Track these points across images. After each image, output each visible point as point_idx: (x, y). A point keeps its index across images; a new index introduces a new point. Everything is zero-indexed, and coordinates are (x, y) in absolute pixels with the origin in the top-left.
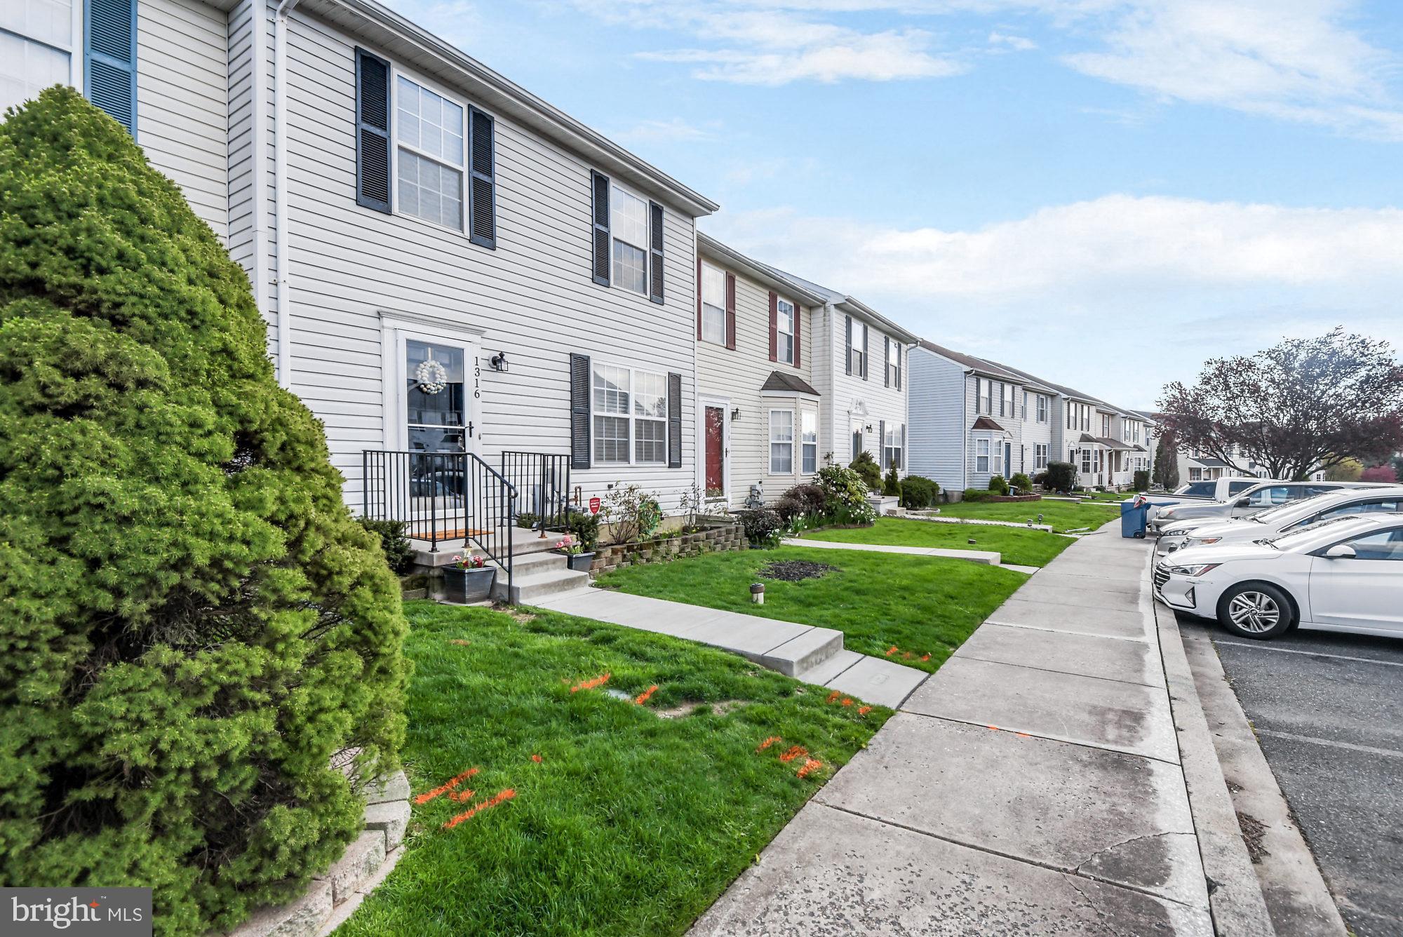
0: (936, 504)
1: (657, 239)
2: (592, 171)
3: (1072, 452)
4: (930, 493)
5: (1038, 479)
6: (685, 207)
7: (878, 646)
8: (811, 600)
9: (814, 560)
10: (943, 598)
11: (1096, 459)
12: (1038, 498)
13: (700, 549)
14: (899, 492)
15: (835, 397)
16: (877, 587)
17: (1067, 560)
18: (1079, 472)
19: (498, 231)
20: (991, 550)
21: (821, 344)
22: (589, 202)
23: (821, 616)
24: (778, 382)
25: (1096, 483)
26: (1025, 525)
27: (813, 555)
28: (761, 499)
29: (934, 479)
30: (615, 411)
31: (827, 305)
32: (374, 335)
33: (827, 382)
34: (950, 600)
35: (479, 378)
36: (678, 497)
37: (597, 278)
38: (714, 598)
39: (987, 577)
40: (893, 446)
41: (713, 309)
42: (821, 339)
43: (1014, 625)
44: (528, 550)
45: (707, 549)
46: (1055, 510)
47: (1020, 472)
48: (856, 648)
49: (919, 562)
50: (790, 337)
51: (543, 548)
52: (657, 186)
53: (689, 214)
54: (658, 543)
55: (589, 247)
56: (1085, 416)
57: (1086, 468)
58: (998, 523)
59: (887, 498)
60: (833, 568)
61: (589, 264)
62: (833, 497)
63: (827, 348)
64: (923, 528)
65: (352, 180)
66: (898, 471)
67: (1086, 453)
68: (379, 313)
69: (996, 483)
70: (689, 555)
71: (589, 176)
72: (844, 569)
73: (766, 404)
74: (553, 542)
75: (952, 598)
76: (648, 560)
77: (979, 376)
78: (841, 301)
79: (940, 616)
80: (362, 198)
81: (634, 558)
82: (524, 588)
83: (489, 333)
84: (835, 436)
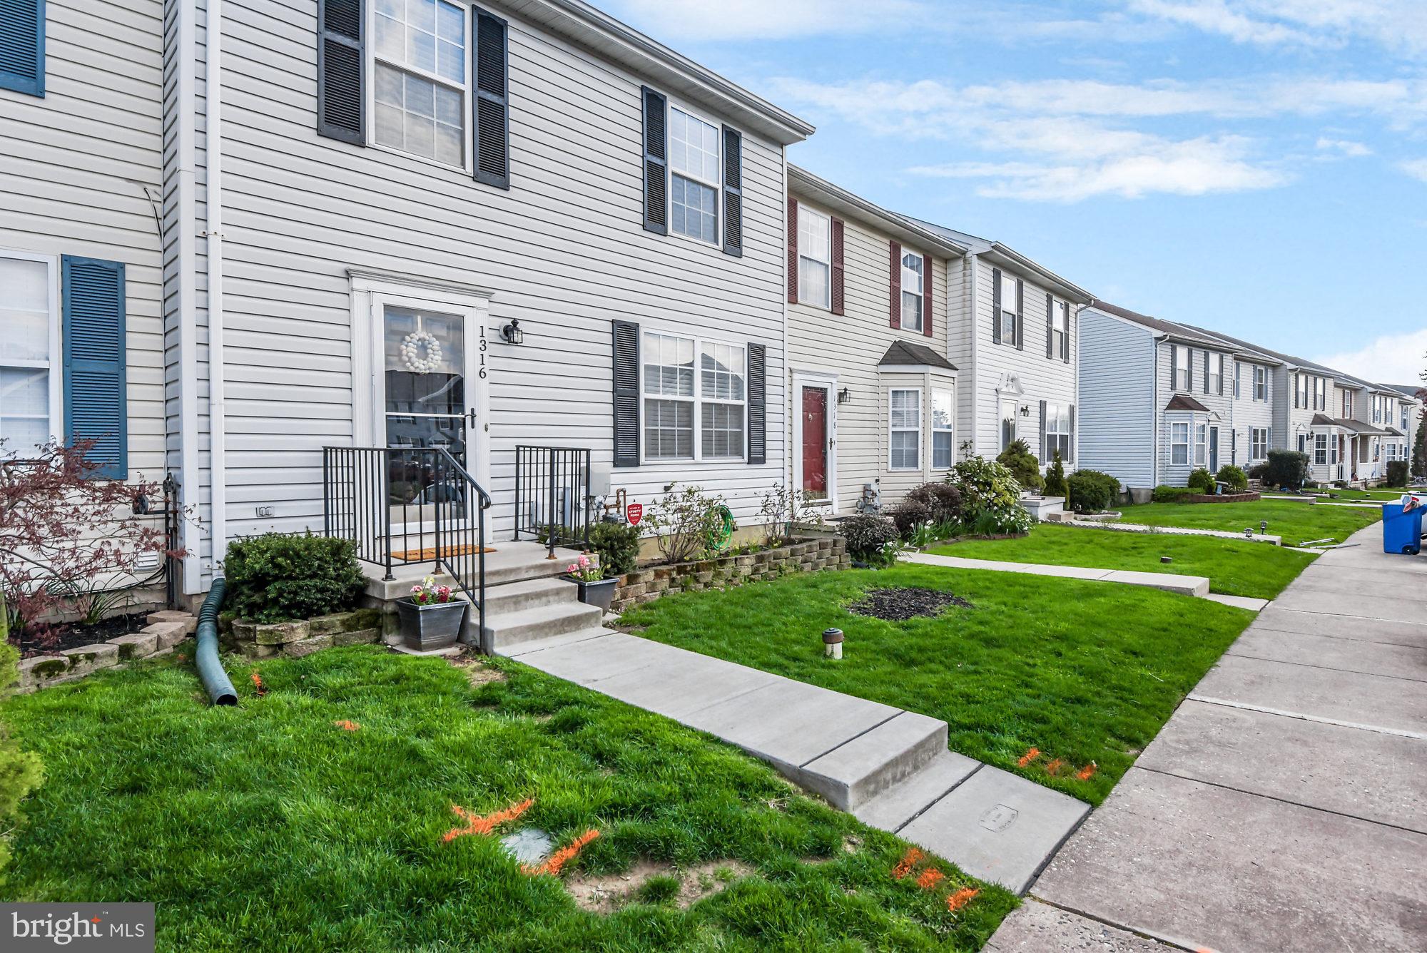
0: (1116, 505)
1: (733, 173)
2: (643, 88)
3: (1301, 437)
4: (1107, 492)
5: (1255, 473)
6: (770, 132)
7: (1007, 746)
8: (914, 654)
9: (934, 587)
10: (1121, 656)
11: (1334, 446)
12: (1256, 497)
13: (781, 570)
14: (1064, 491)
15: (978, 372)
16: (1020, 633)
17: (1309, 588)
18: (1312, 465)
19: (513, 166)
20: (1194, 573)
21: (960, 305)
22: (639, 127)
23: (922, 686)
24: (900, 354)
25: (1334, 477)
26: (1243, 536)
27: (935, 578)
28: (876, 502)
29: (1112, 474)
30: (675, 393)
31: (968, 255)
32: (340, 301)
33: (968, 353)
34: (1132, 657)
35: (486, 354)
36: (759, 501)
37: (649, 224)
38: (769, 650)
39: (1190, 618)
40: (1058, 433)
41: (815, 264)
42: (960, 299)
43: (1237, 704)
44: (526, 576)
45: (792, 570)
46: (1282, 513)
47: (1230, 464)
48: (970, 748)
49: (1088, 591)
50: (919, 298)
51: (550, 572)
52: (730, 104)
53: (778, 143)
54: (722, 563)
55: (639, 184)
56: (1320, 391)
57: (1320, 458)
58: (1204, 532)
59: (1049, 500)
60: (959, 601)
61: (639, 207)
62: (973, 499)
63: (967, 310)
64: (1096, 539)
65: (312, 104)
66: (1065, 464)
67: (1321, 441)
68: (347, 272)
69: (1197, 479)
70: (765, 577)
71: (638, 93)
72: (974, 602)
73: (885, 383)
74: (565, 564)
75: (1135, 653)
76: (706, 585)
77: (1174, 343)
78: (986, 248)
79: (1115, 687)
80: (325, 127)
81: (686, 582)
82: (500, 632)
83: (498, 296)
84: (978, 421)
